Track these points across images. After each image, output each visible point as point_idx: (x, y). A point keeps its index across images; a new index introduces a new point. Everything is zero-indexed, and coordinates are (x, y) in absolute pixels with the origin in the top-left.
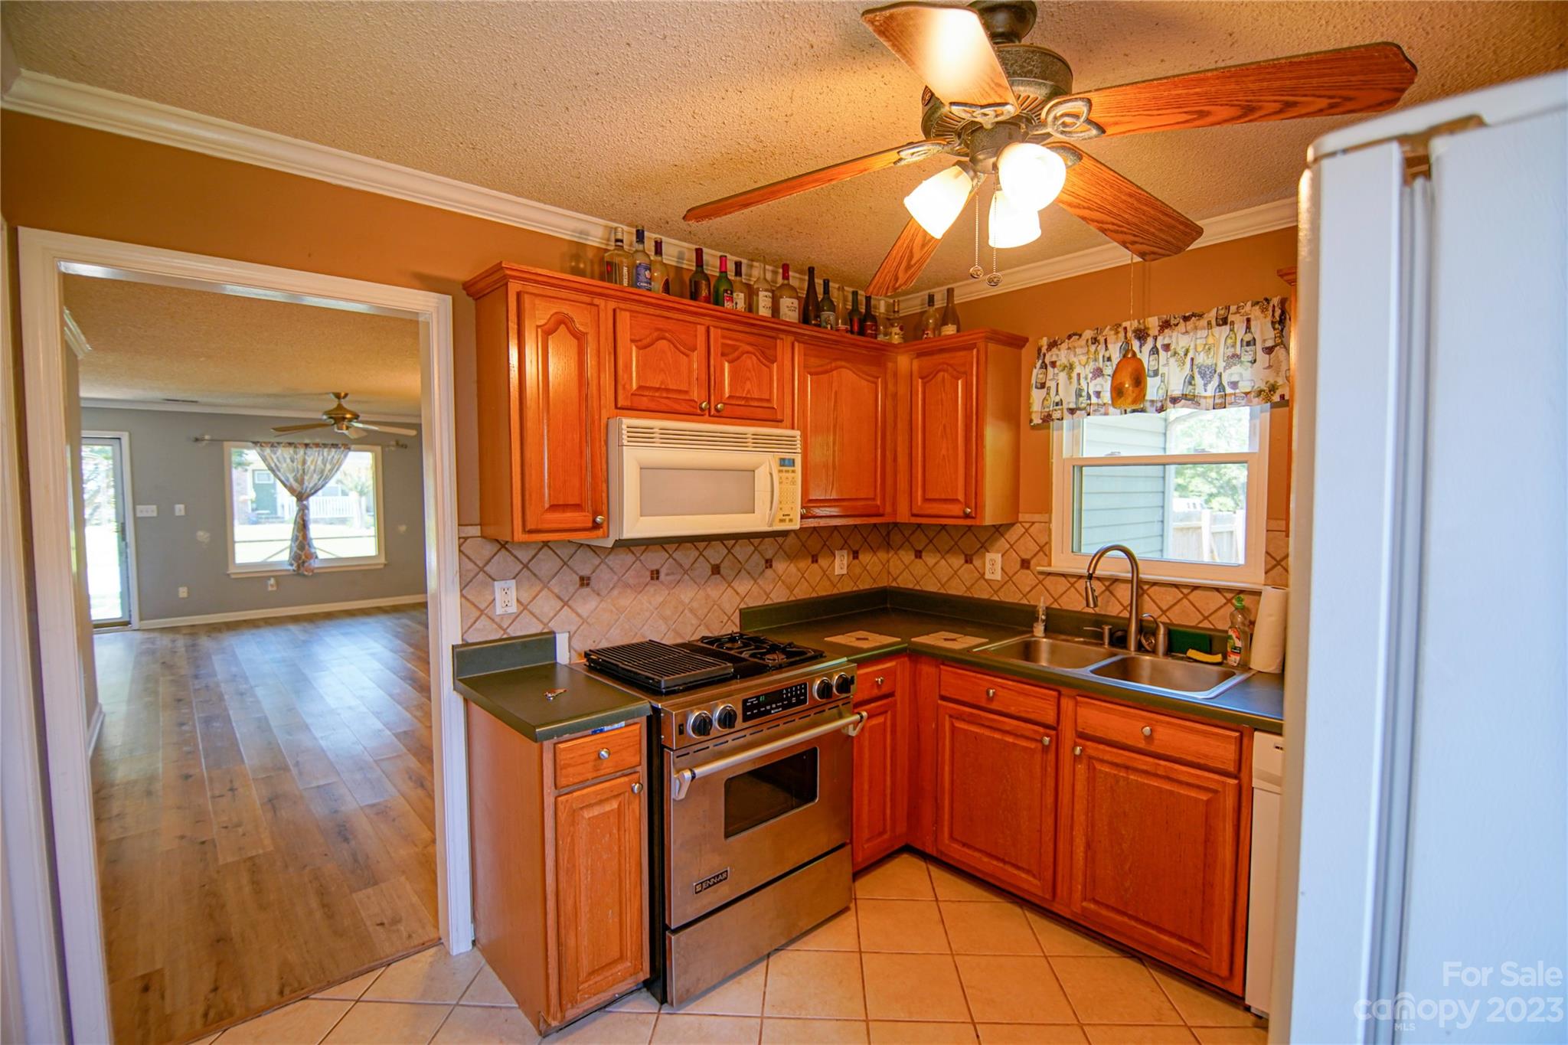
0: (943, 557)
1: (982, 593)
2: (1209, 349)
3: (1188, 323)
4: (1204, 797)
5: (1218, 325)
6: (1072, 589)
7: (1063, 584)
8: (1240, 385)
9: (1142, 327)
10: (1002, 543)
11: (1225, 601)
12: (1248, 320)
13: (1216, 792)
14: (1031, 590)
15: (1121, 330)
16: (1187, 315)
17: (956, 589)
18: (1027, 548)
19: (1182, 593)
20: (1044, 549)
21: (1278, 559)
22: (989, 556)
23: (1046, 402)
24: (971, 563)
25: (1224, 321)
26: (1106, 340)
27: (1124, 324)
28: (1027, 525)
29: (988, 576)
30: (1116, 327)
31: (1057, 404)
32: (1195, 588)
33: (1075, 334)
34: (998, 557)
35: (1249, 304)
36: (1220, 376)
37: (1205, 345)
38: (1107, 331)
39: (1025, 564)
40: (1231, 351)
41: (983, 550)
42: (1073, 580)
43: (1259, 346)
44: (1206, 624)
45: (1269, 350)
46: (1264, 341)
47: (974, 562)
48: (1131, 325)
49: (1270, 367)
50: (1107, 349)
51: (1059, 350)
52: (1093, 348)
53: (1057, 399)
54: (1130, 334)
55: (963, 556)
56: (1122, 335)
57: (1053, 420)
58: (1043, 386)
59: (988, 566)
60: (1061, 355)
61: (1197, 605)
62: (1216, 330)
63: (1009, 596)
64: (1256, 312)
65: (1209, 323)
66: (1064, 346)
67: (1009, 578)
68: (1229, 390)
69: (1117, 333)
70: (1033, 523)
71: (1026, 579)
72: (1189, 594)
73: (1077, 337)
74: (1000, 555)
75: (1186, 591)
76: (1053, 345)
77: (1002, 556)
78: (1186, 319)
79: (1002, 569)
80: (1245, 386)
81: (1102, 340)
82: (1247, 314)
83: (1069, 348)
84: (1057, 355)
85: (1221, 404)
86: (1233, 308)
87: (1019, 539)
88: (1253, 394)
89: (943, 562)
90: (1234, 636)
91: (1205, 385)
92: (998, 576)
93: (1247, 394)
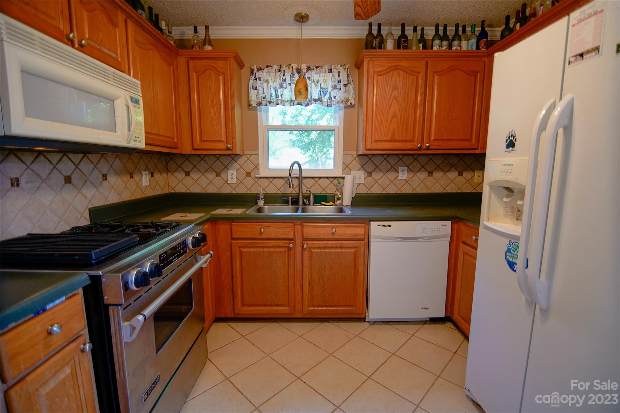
0: (203, 174)
1: (227, 190)
2: (325, 82)
3: (317, 69)
4: (353, 251)
5: (329, 72)
6: (271, 184)
7: (267, 182)
8: (337, 97)
9: (299, 68)
10: (236, 165)
11: (330, 182)
12: (339, 72)
13: (357, 247)
14: (252, 186)
15: (291, 67)
16: (317, 66)
17: (212, 190)
18: (249, 167)
19: (315, 181)
20: (257, 167)
21: (347, 165)
22: (229, 172)
23: (257, 97)
24: (220, 176)
25: (330, 71)
26: (284, 71)
27: (292, 65)
28: (248, 156)
29: (229, 182)
30: (289, 66)
31: (264, 98)
32: (320, 178)
33: (270, 66)
34: (234, 172)
35: (339, 65)
36: (330, 93)
37: (324, 79)
38: (284, 67)
39: (248, 174)
40: (333, 84)
41: (226, 169)
42: (271, 180)
43: (342, 83)
44: (324, 192)
45: (345, 85)
46: (344, 81)
47: (221, 176)
48: (295, 66)
49: (346, 92)
50: (284, 75)
51: (263, 72)
52: (278, 74)
53: (264, 95)
54: (295, 71)
55: (215, 173)
56: (291, 69)
57: (262, 105)
58: (256, 89)
59: (229, 177)
60: (263, 75)
61: (321, 185)
62: (328, 74)
63: (241, 190)
64: (341, 69)
65: (325, 71)
66: (265, 71)
67: (240, 182)
68: (333, 99)
69: (289, 68)
70: (252, 155)
71: (249, 181)
72: (318, 181)
73: (271, 67)
74: (235, 171)
75: (317, 180)
76: (259, 69)
77: (236, 171)
78: (317, 67)
79: (236, 177)
80: (338, 99)
81: (282, 71)
82: (339, 70)
83: (267, 72)
84: (262, 75)
85: (330, 104)
86: (333, 66)
87: (245, 163)
88: (340, 102)
89: (203, 176)
90: (338, 194)
91: (324, 96)
92: (235, 181)
93: (338, 101)
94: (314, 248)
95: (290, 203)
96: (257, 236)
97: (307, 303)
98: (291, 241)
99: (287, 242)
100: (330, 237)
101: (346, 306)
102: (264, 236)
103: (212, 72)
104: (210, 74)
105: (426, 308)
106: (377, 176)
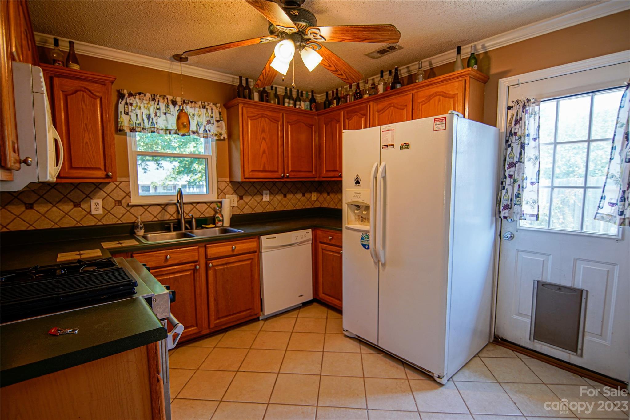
0: (54, 206)
1: (90, 222)
2: (200, 116)
3: (192, 104)
4: (249, 262)
5: (203, 108)
6: (146, 212)
7: (141, 210)
8: (211, 131)
9: (174, 100)
10: (102, 194)
11: (207, 206)
12: (212, 109)
13: (252, 259)
14: (123, 216)
15: (165, 98)
16: (191, 100)
17: (68, 223)
18: (118, 195)
19: (193, 206)
20: (128, 194)
21: (222, 190)
22: (93, 202)
23: (130, 122)
24: (80, 207)
25: (204, 107)
26: (159, 100)
27: (168, 96)
28: (117, 183)
29: (93, 212)
30: (164, 97)
31: (138, 124)
32: (198, 203)
33: (142, 93)
34: (100, 201)
35: (212, 104)
36: (205, 126)
37: (198, 114)
38: (158, 97)
39: (119, 203)
40: (208, 119)
41: (88, 198)
42: (146, 207)
43: (214, 119)
44: (202, 216)
45: (218, 121)
46: (216, 118)
47: (82, 206)
48: (170, 98)
49: (218, 127)
50: (158, 104)
51: (135, 98)
52: (152, 103)
53: (138, 122)
54: (170, 102)
55: (72, 204)
56: (166, 100)
57: (137, 132)
58: (127, 114)
59: (93, 207)
60: (136, 101)
61: (199, 209)
62: (202, 110)
63: (110, 220)
64: (214, 107)
65: (200, 106)
66: (138, 97)
67: (107, 211)
68: (208, 132)
69: (164, 99)
70: (121, 182)
71: (120, 211)
72: (196, 206)
73: (143, 95)
74: (101, 200)
75: (195, 205)
76: (130, 95)
77: (102, 200)
78: (191, 102)
79: (103, 207)
80: (212, 132)
81: (157, 100)
82: (212, 107)
83: (140, 99)
84: (133, 101)
85: (206, 137)
86: (206, 104)
87: (113, 190)
88: (214, 135)
89: (55, 209)
90: (220, 216)
91: (199, 129)
92: (101, 211)
93: (213, 134)
94: (217, 266)
95: (172, 229)
96: (163, 264)
97: (213, 317)
98: (196, 264)
99: (193, 264)
100: (231, 253)
101: (246, 310)
102: (169, 263)
103: (85, 94)
104: (83, 96)
105: (301, 296)
106: (247, 199)
